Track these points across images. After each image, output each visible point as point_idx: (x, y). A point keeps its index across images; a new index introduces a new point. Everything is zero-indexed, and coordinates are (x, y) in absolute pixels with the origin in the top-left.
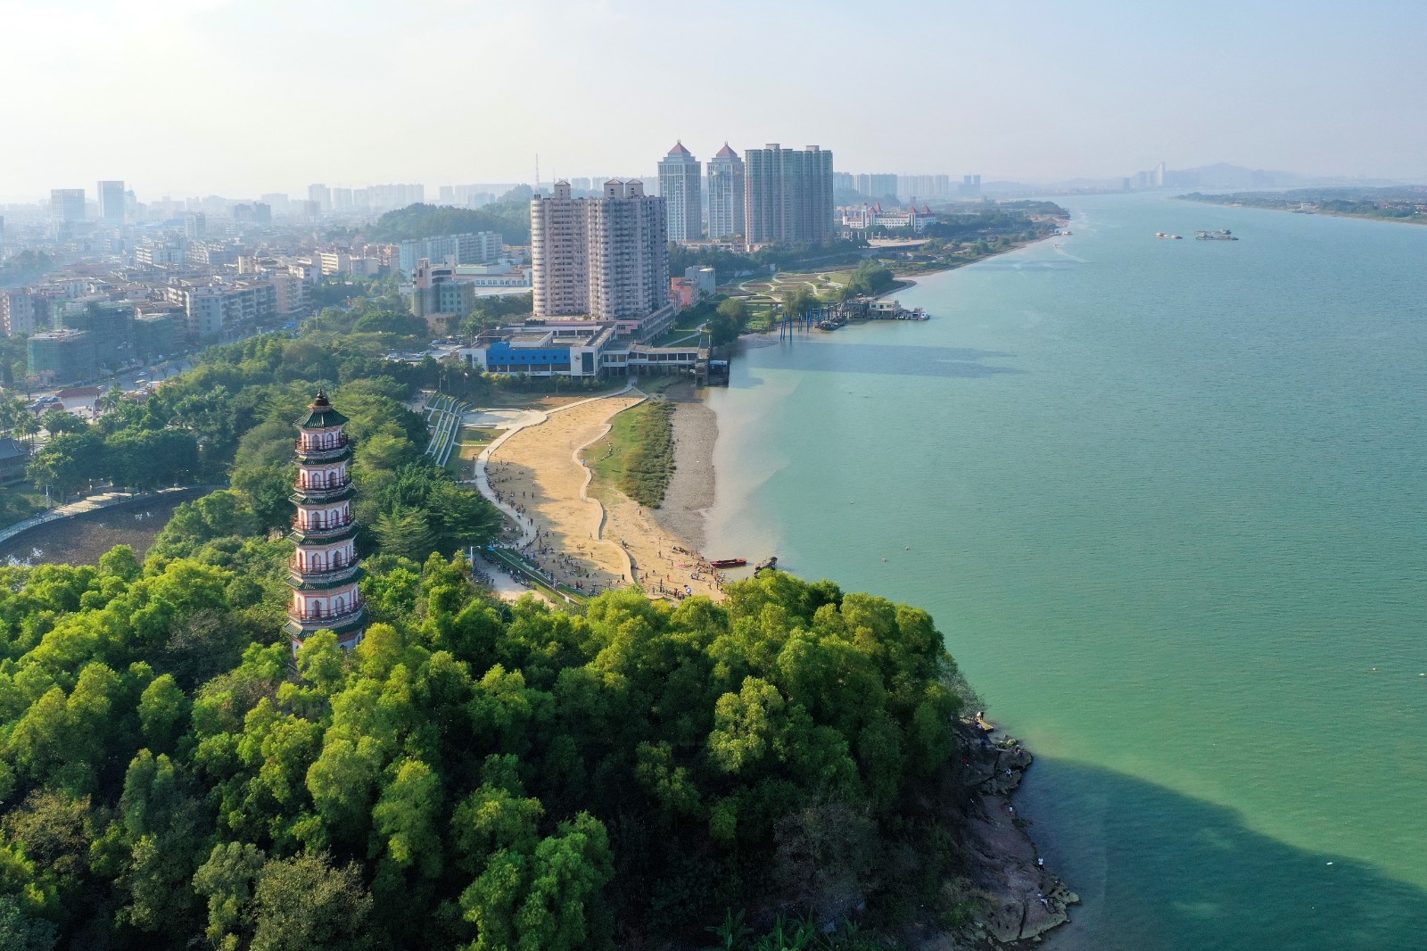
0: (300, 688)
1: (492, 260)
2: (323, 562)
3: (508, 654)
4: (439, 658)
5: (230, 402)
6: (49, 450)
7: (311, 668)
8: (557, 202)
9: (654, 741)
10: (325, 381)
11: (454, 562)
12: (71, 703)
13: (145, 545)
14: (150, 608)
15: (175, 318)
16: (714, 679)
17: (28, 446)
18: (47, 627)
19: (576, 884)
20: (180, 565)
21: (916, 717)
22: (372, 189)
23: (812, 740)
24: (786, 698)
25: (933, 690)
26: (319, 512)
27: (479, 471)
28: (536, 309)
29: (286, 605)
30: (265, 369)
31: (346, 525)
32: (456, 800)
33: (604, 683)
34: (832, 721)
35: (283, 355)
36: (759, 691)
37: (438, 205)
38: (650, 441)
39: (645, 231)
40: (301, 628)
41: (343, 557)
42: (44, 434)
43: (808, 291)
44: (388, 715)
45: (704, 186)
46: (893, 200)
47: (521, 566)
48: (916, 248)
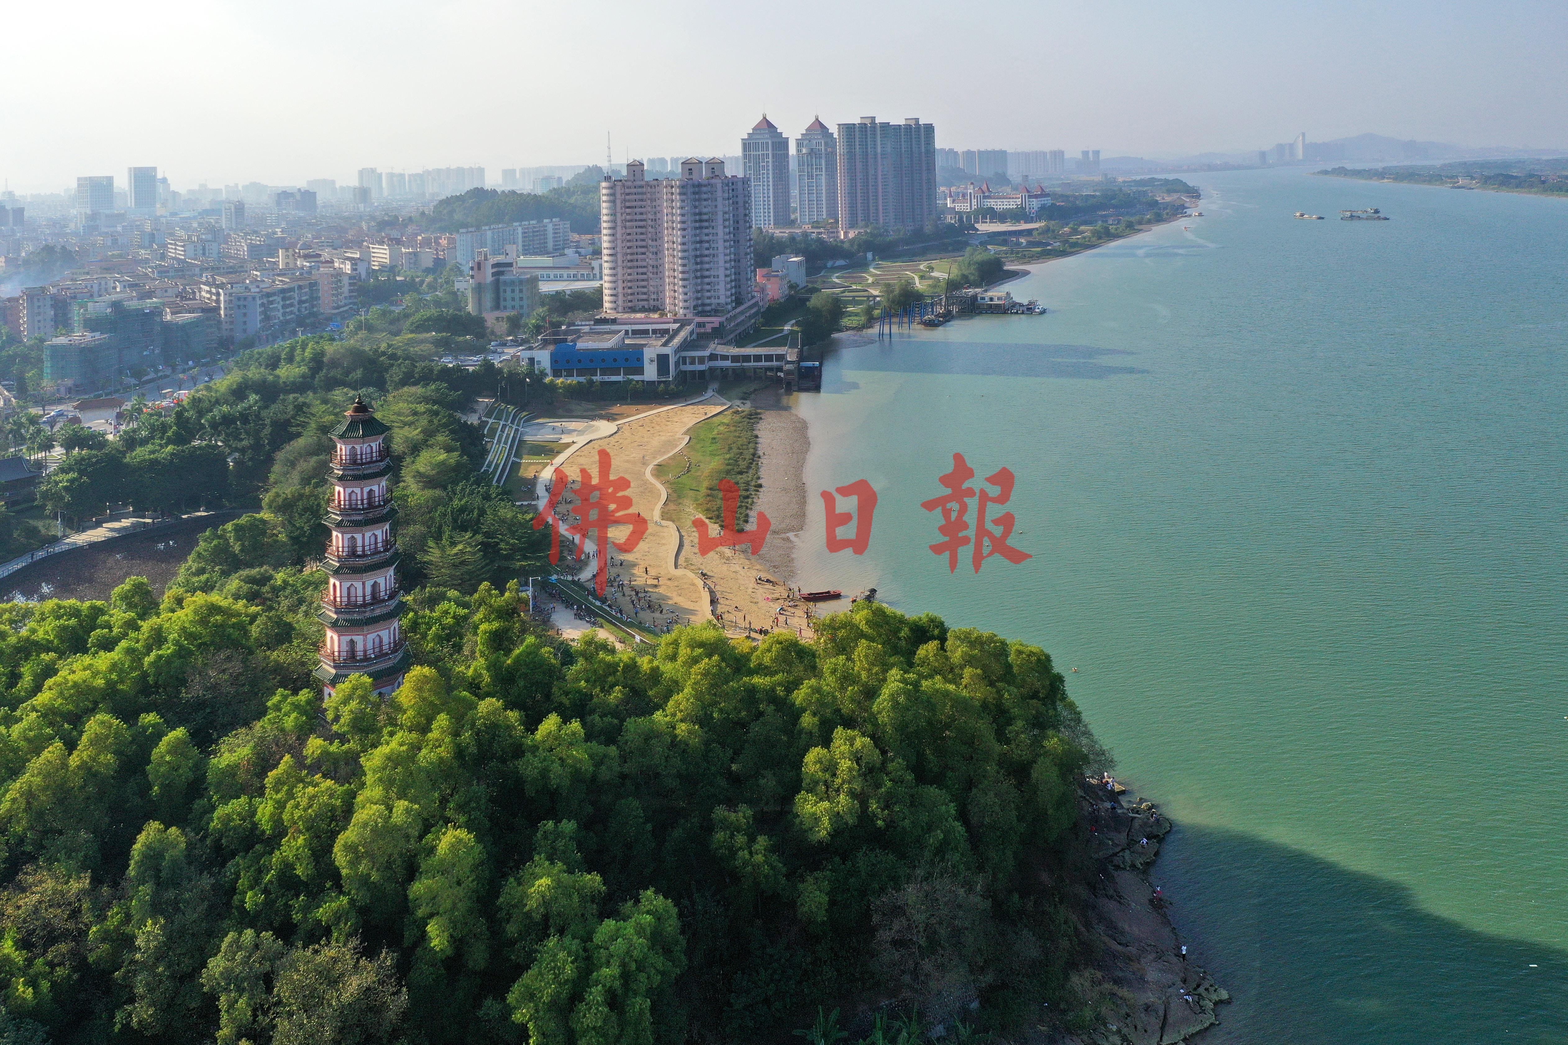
0: (331, 744)
1: (558, 250)
2: (360, 594)
3: (566, 702)
4: (487, 706)
5: (264, 413)
6: (63, 470)
7: (342, 720)
8: (630, 183)
9: (731, 804)
10: (371, 389)
11: (507, 594)
12: (74, 761)
13: (165, 577)
14: (168, 650)
15: (208, 319)
16: (801, 731)
17: (40, 465)
18: (50, 671)
19: (642, 977)
20: (200, 598)
21: (1034, 775)
22: (428, 173)
23: (914, 802)
24: (884, 752)
25: (1052, 742)
26: (355, 535)
27: (540, 491)
28: (607, 305)
29: (317, 645)
30: (303, 376)
31: (386, 550)
32: (504, 876)
33: (676, 736)
34: (938, 780)
35: (325, 359)
36: (852, 745)
37: (499, 190)
38: (732, 455)
39: (727, 216)
40: (333, 671)
41: (382, 588)
42: (58, 451)
43: (909, 283)
44: (428, 773)
45: (793, 165)
46: (1002, 179)
47: (587, 600)
48: (1029, 232)
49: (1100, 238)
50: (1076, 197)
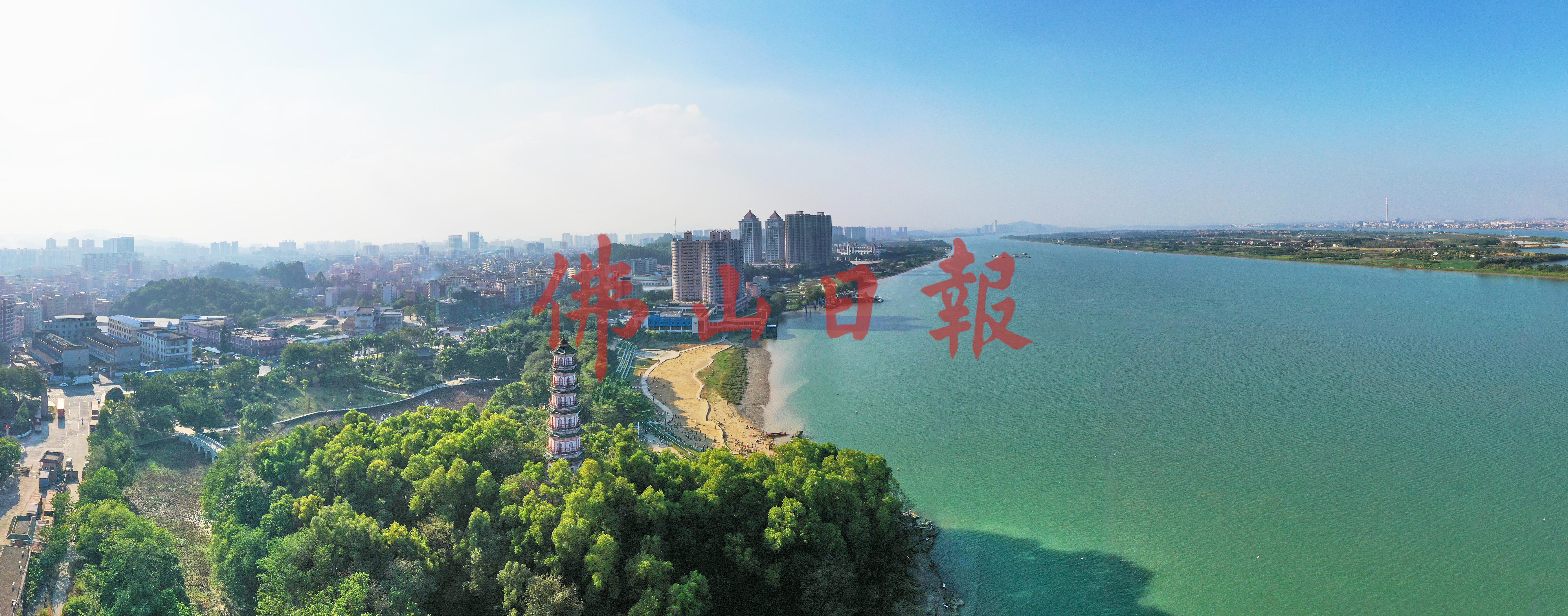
0: (551, 488)
1: (651, 272)
2: (563, 423)
3: (656, 482)
4: (620, 480)
5: (522, 339)
6: (444, 354)
7: (555, 478)
8: (685, 241)
9: (734, 532)
10: (568, 331)
11: (629, 430)
13: (482, 405)
14: (483, 436)
15: (499, 296)
16: (768, 499)
17: (435, 351)
19: (691, 611)
20: (496, 416)
21: (878, 514)
23: (822, 531)
24: (807, 508)
25: (886, 499)
26: (562, 397)
27: (643, 382)
28: (674, 297)
29: (545, 443)
30: (539, 324)
31: (575, 404)
32: (627, 558)
33: (707, 500)
34: (832, 520)
35: (548, 317)
36: (792, 505)
37: (625, 244)
38: (734, 369)
39: (732, 258)
40: (552, 456)
41: (573, 421)
42: (441, 346)
43: (820, 288)
44: (593, 507)
45: (763, 234)
46: (863, 240)
47: (665, 434)
48: (876, 265)
49: (907, 267)
50: (897, 249)
